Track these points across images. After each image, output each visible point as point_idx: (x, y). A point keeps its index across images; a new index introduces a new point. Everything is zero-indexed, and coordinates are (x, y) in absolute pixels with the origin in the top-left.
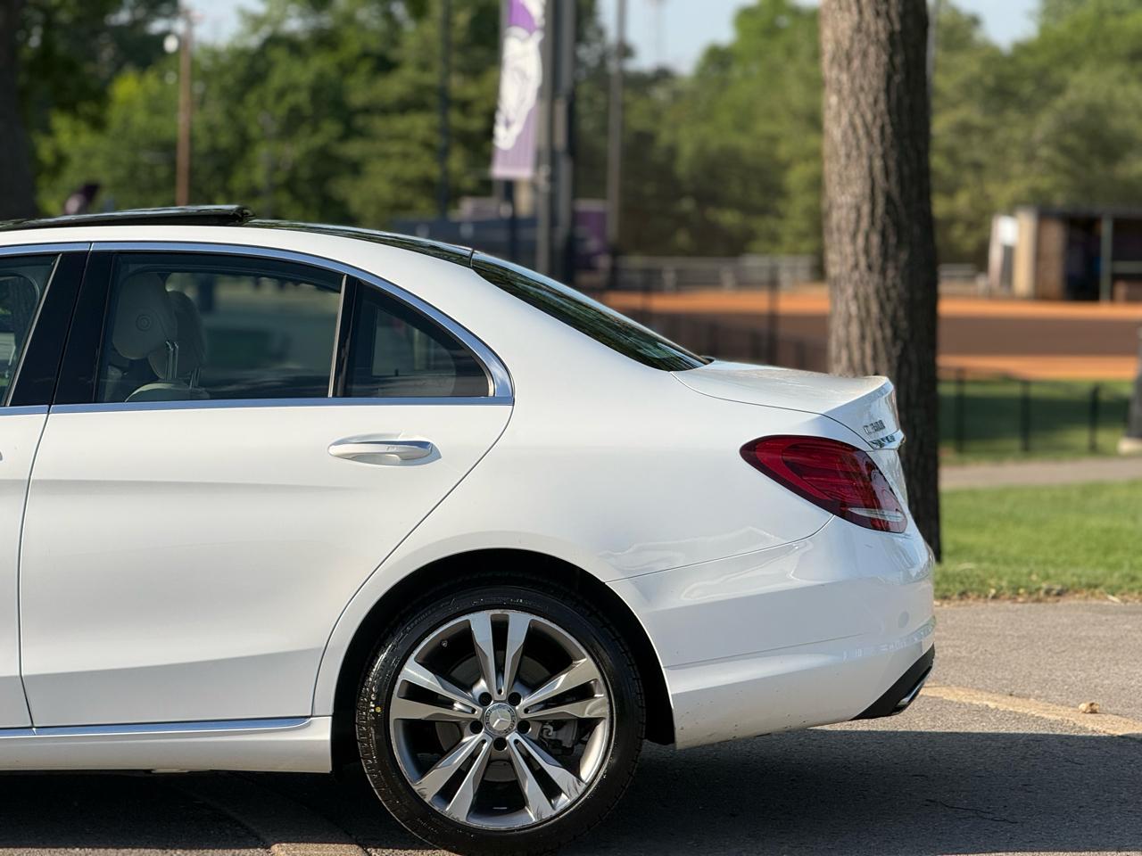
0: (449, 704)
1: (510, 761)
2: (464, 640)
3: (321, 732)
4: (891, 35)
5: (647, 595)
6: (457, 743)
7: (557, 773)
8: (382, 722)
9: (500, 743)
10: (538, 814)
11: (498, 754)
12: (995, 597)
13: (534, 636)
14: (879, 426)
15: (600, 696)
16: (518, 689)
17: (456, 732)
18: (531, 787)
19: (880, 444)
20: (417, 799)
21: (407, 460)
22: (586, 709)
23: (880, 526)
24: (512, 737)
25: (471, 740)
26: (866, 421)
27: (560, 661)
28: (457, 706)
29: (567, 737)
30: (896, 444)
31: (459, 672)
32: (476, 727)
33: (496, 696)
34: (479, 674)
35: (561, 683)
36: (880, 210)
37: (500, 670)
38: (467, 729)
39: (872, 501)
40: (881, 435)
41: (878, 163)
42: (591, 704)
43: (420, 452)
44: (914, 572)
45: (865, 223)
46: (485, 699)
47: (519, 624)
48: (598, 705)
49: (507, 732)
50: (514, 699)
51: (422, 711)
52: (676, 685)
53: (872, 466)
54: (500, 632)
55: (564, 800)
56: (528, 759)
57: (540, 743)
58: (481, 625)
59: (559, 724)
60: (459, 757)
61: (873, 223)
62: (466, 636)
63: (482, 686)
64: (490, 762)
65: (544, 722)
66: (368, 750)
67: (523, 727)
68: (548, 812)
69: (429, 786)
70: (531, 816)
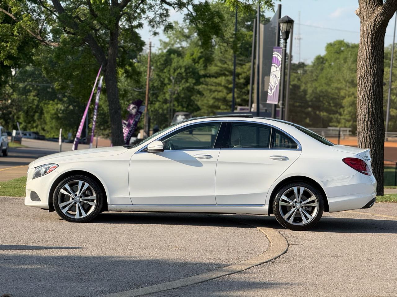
0: (289, 203)
1: (300, 213)
2: (292, 192)
3: (267, 207)
4: (374, 73)
5: (325, 185)
6: (290, 210)
7: (308, 215)
8: (278, 206)
9: (298, 210)
10: (305, 223)
11: (298, 212)
12: (393, 202)
13: (305, 191)
14: (367, 157)
15: (316, 202)
16: (302, 201)
17: (290, 208)
18: (303, 218)
19: (367, 160)
20: (283, 219)
21: (283, 160)
22: (313, 205)
23: (367, 174)
24: (300, 209)
25: (293, 209)
26: (365, 155)
27: (309, 196)
28: (291, 203)
29: (310, 210)
30: (370, 160)
31: (291, 197)
32: (294, 207)
33: (298, 202)
34: (295, 198)
35: (309, 200)
36: (370, 116)
37: (298, 197)
38: (292, 207)
39: (365, 170)
40: (367, 158)
41: (370, 104)
42: (314, 204)
43: (285, 158)
44: (373, 183)
45: (367, 118)
46: (296, 202)
47: (302, 189)
48: (316, 204)
49: (300, 208)
50: (301, 202)
51: (284, 204)
52: (330, 201)
53: (366, 164)
54: (299, 190)
55: (309, 220)
56: (303, 213)
57: (305, 210)
58: (295, 189)
59: (308, 207)
60: (291, 212)
61: (369, 119)
62: (293, 191)
63: (295, 200)
64: (296, 213)
65: (306, 207)
66: (275, 210)
67: (302, 207)
68: (306, 222)
69: (285, 217)
70: (303, 223)
